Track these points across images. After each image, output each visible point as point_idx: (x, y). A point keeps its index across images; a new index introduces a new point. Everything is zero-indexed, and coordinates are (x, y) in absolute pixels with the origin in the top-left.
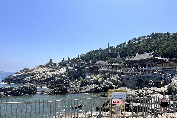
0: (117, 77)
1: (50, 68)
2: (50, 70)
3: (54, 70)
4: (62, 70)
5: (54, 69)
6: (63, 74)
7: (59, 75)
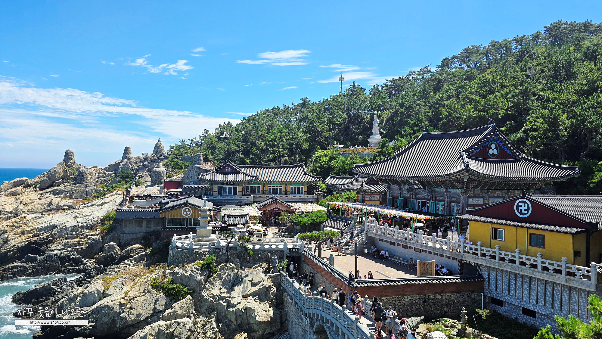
0: (254, 285)
1: (55, 193)
2: (50, 204)
3: (70, 202)
4: (103, 204)
5: (71, 197)
6: (91, 227)
7: (75, 229)
